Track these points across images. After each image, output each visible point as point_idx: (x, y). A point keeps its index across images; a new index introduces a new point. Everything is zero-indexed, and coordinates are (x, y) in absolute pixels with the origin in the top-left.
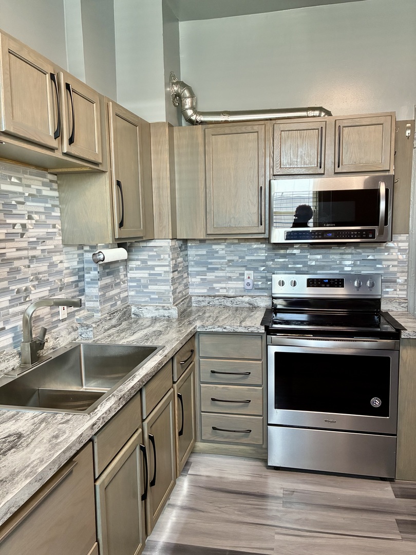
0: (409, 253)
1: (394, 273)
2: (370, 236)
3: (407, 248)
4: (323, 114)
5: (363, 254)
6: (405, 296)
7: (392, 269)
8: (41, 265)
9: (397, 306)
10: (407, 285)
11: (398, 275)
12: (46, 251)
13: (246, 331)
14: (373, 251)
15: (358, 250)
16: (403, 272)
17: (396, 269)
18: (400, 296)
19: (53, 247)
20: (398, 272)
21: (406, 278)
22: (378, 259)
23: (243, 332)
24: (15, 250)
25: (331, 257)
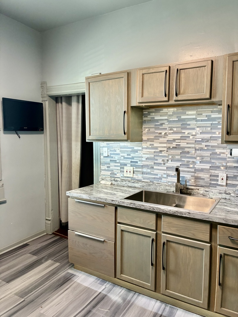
8: (205, 152)
12: (210, 146)
19: (217, 144)
24: (186, 143)
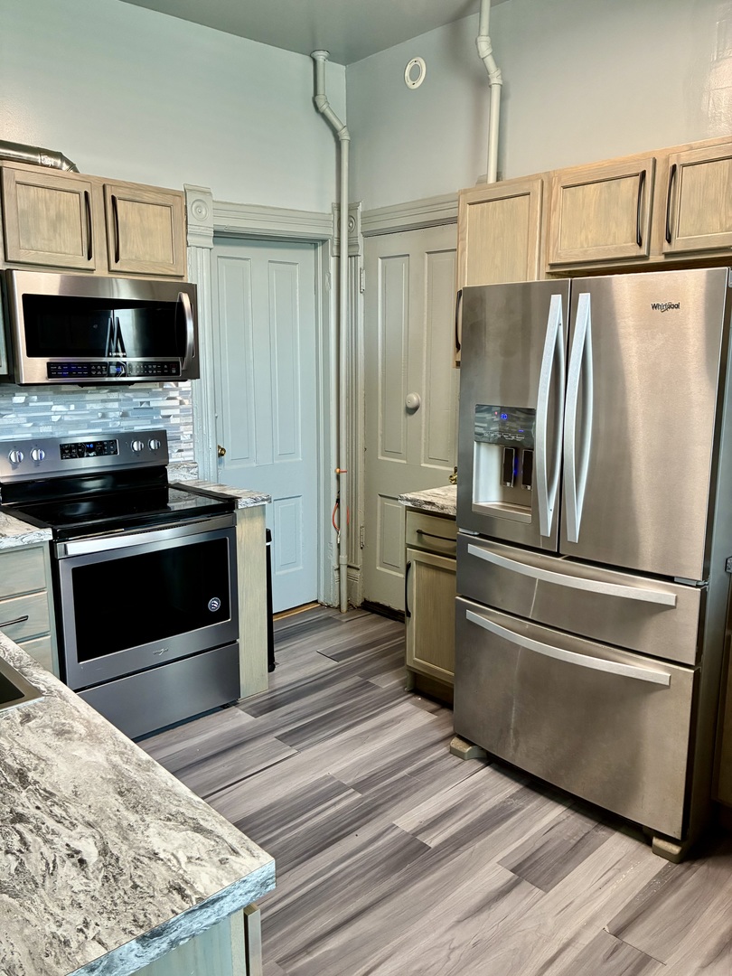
0: (192, 397)
1: (177, 426)
2: (174, 371)
3: (190, 389)
4: (65, 167)
5: (135, 400)
6: (192, 458)
7: (173, 421)
9: (185, 473)
10: (194, 442)
11: (182, 428)
13: (21, 544)
14: (148, 395)
15: (127, 394)
16: (186, 424)
17: (177, 421)
18: (186, 459)
20: (180, 424)
21: (191, 433)
22: (156, 407)
23: (12, 548)
25: (89, 406)
